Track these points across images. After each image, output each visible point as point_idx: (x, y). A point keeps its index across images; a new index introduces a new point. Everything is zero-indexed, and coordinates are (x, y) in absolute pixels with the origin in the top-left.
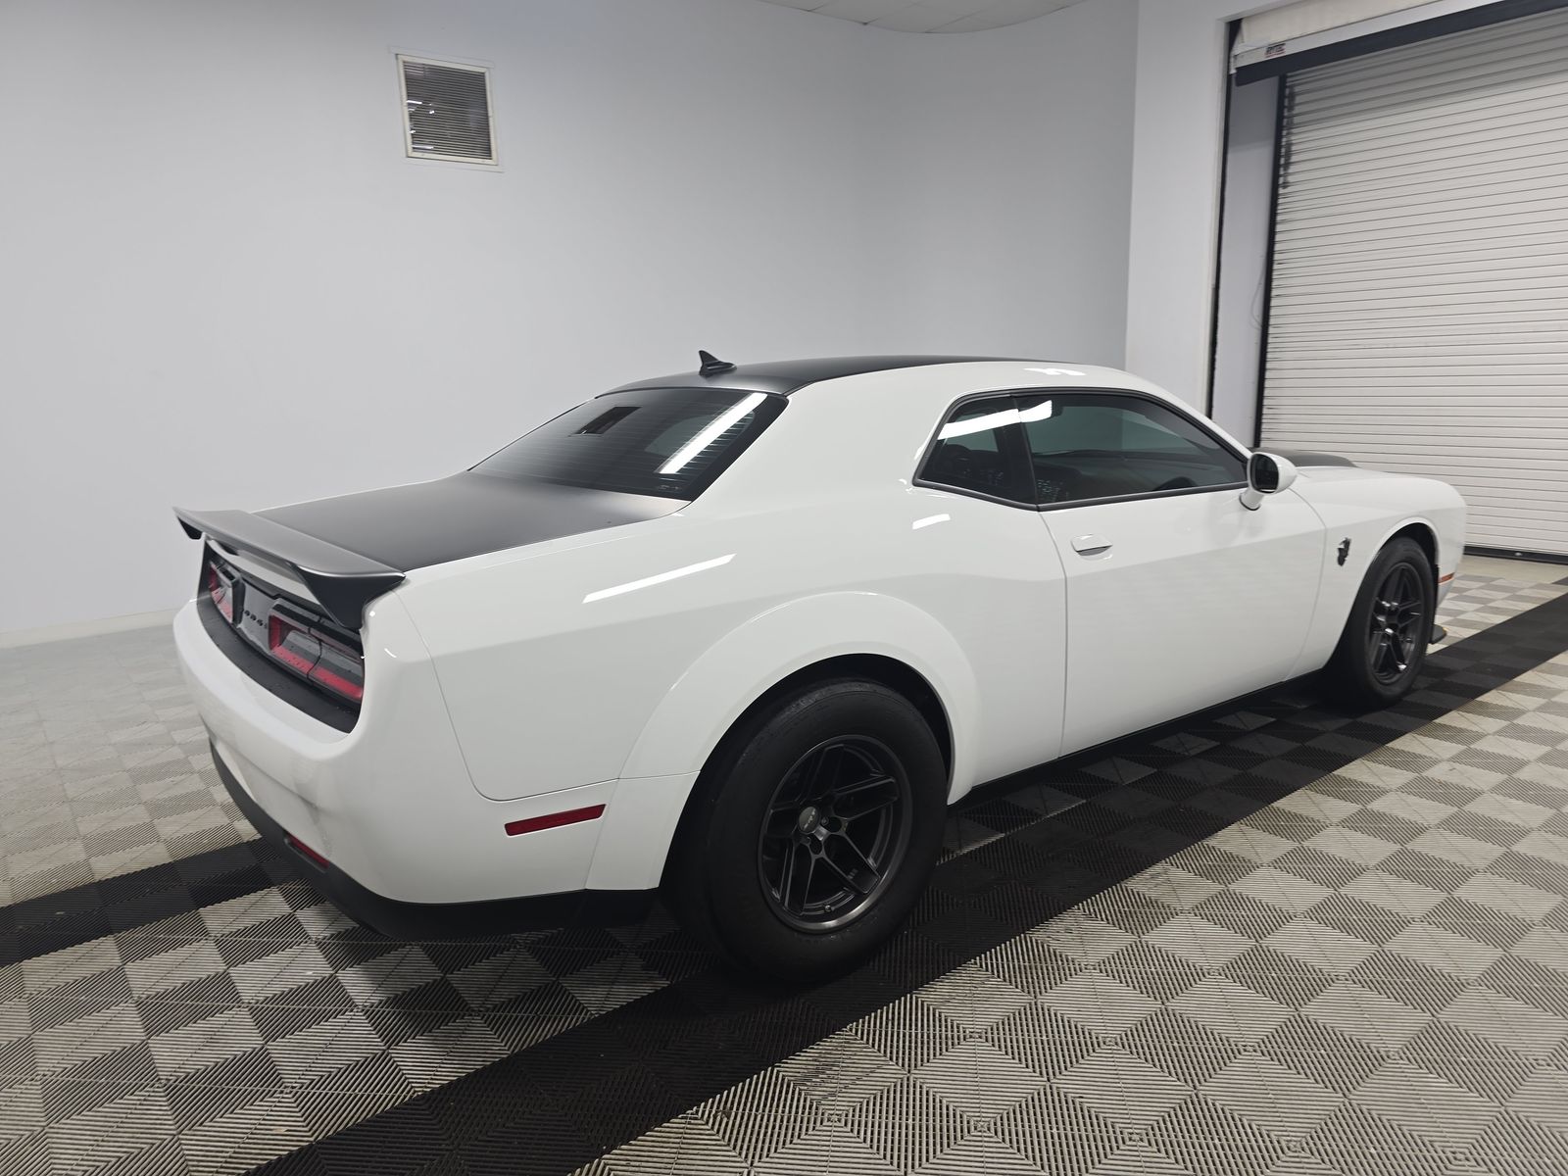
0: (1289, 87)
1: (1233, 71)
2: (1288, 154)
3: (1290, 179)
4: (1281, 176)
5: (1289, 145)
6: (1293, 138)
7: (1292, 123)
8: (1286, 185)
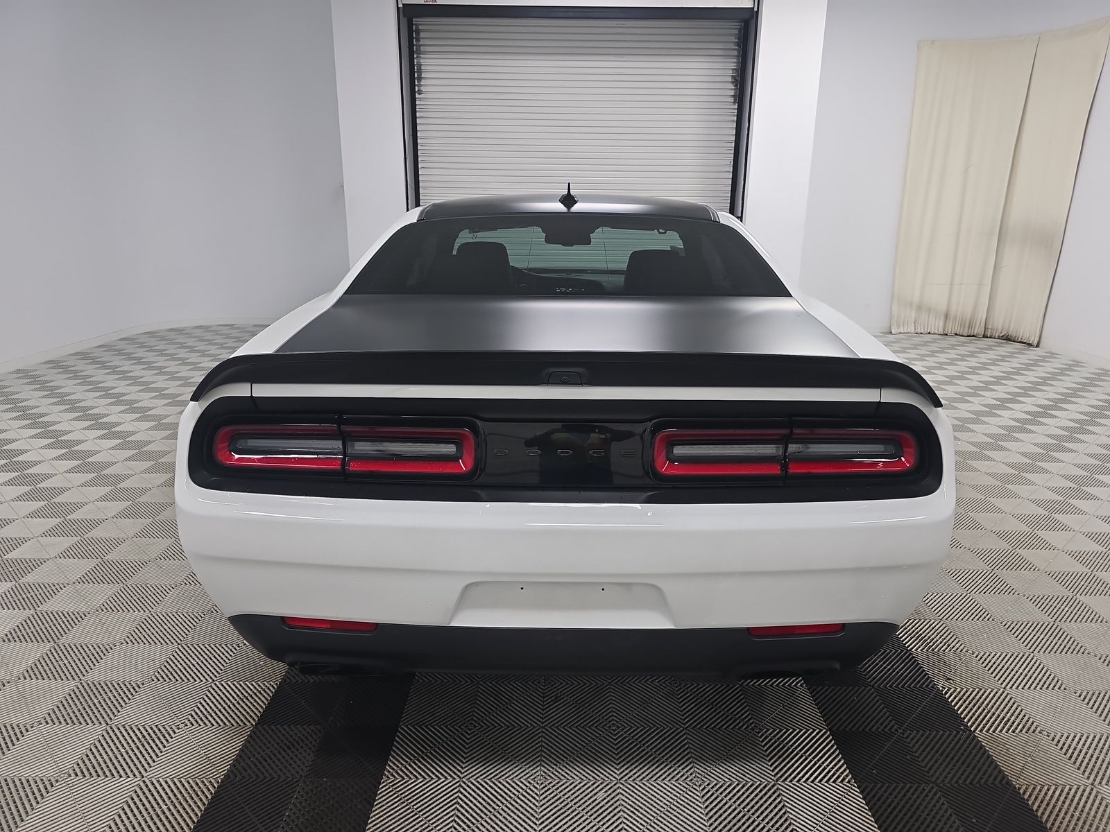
0: (416, 25)
1: (400, 6)
2: (420, 71)
3: (422, 88)
4: (416, 85)
5: (420, 65)
6: (421, 61)
7: (420, 50)
8: (420, 92)
